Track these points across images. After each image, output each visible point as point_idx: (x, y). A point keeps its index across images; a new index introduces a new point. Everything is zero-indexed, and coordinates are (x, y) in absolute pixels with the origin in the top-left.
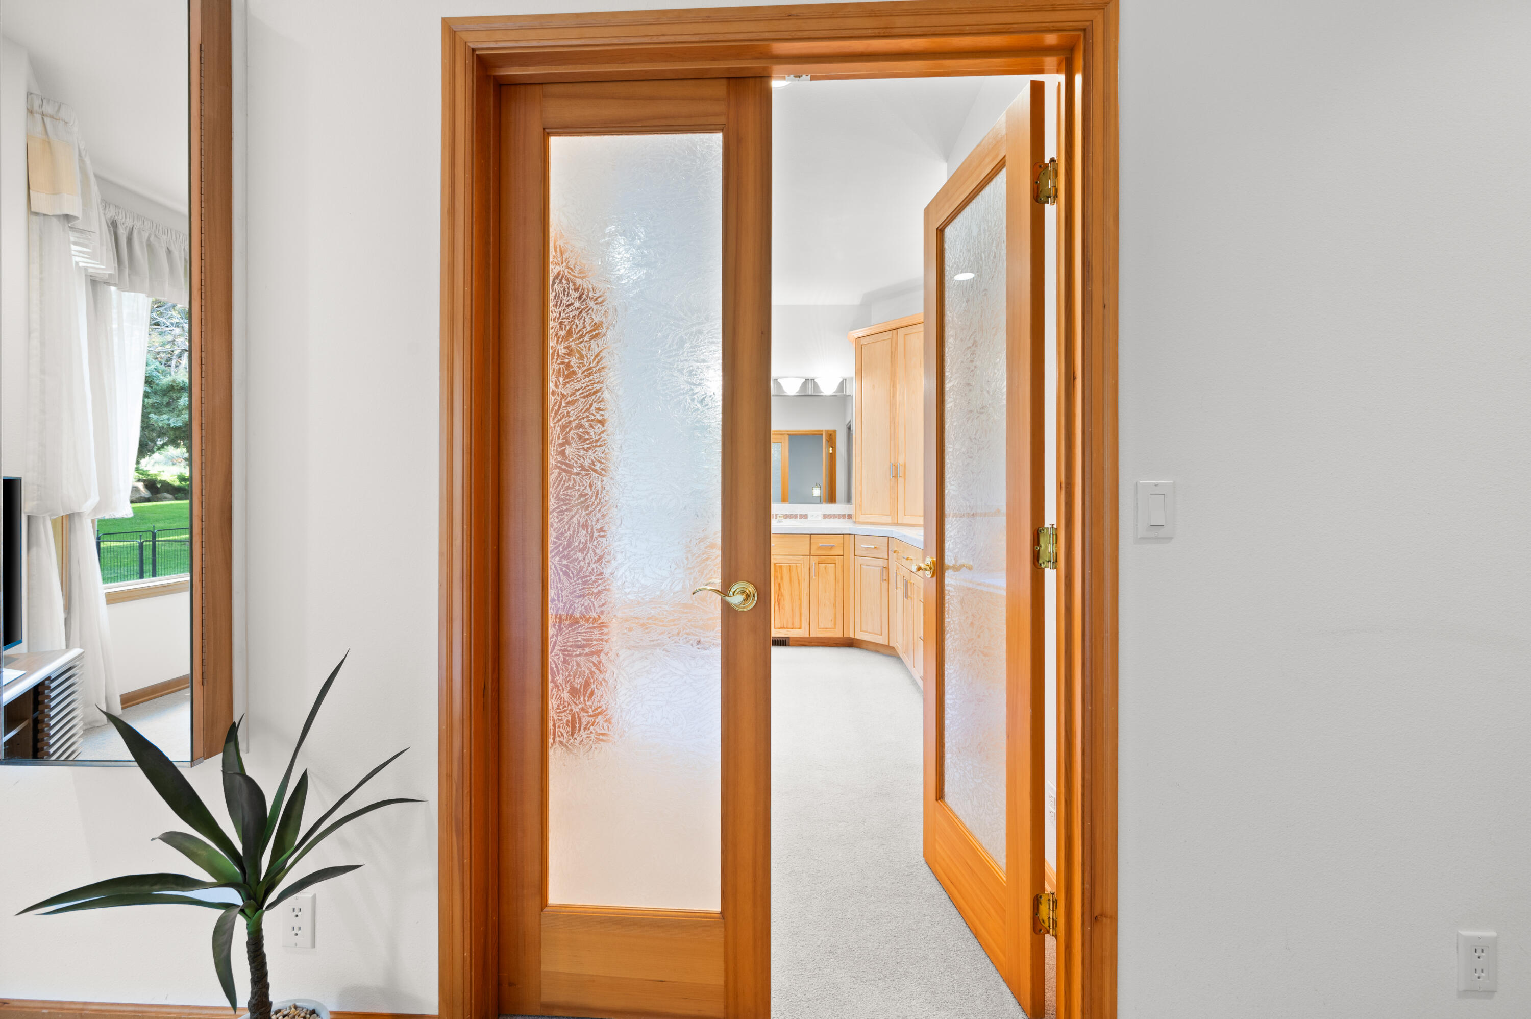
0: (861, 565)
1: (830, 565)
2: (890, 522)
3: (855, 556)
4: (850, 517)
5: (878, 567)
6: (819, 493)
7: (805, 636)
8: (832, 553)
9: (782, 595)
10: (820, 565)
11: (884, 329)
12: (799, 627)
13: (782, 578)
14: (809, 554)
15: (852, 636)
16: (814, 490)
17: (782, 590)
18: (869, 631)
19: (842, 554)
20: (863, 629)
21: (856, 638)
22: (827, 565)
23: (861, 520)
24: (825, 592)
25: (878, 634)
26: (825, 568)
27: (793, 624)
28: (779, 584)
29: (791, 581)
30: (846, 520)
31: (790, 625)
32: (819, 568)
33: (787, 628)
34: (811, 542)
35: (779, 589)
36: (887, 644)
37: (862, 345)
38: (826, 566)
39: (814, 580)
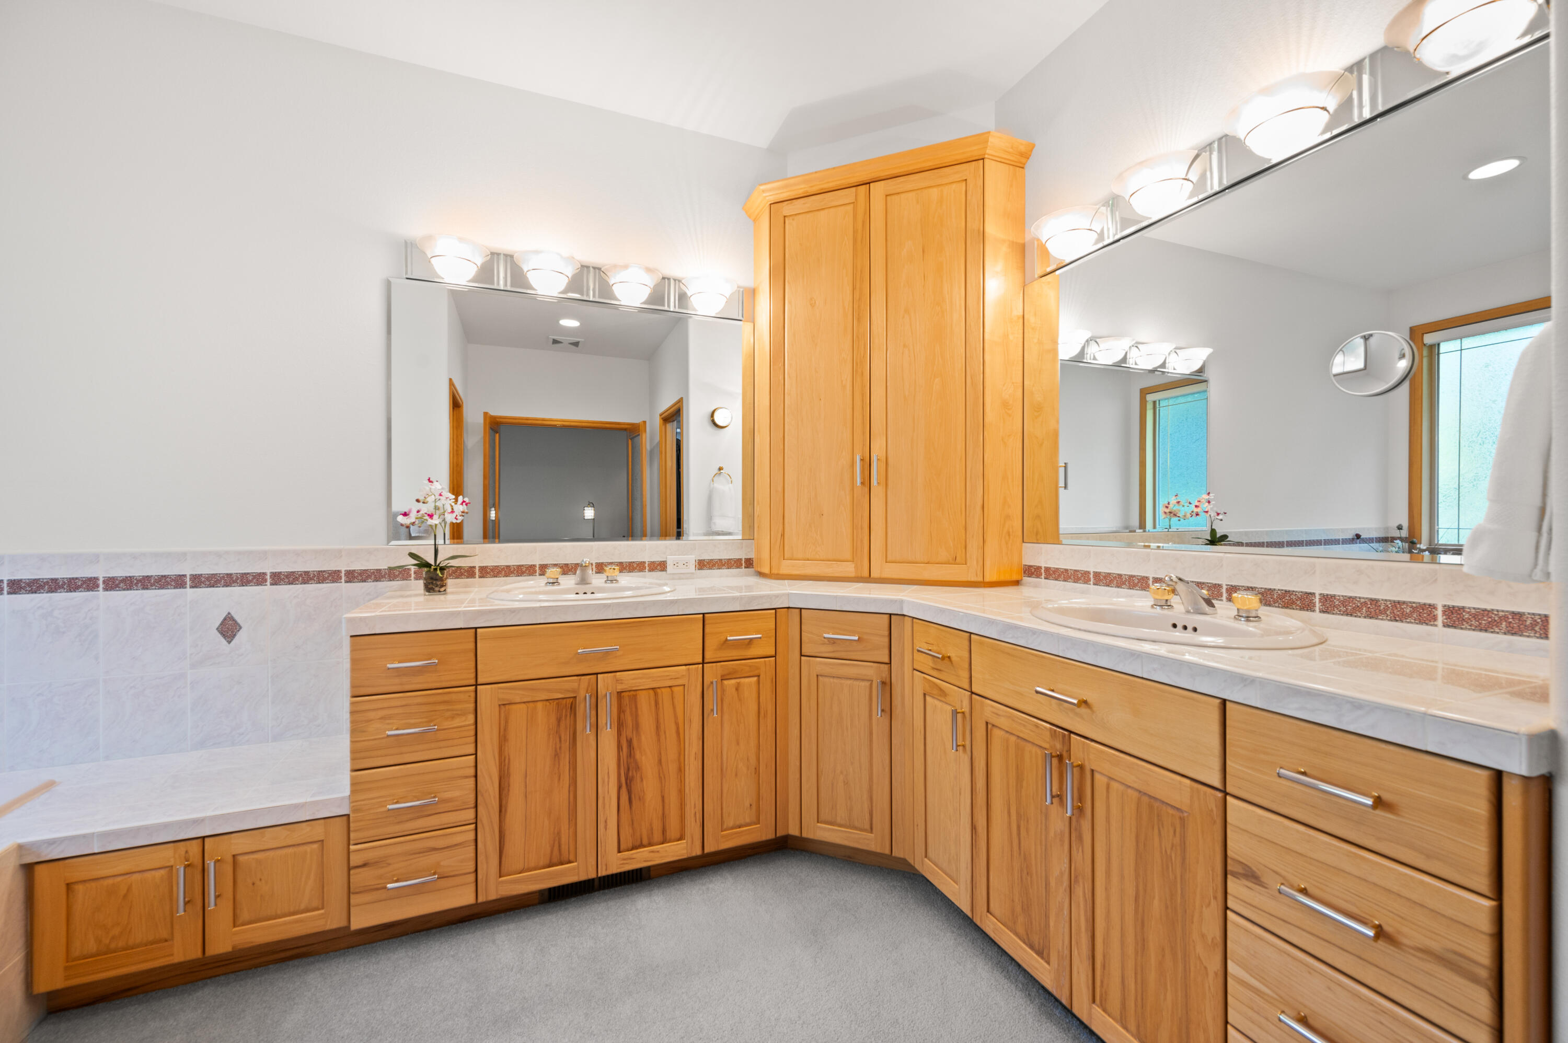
0: (817, 676)
1: (747, 680)
2: (853, 575)
3: (801, 655)
4: (749, 563)
5: (863, 680)
6: (593, 515)
7: (694, 854)
8: (753, 652)
9: (638, 768)
10: (726, 682)
11: (838, 183)
12: (678, 836)
13: (637, 726)
14: (700, 660)
15: (793, 831)
16: (586, 511)
17: (638, 756)
18: (839, 820)
19: (773, 653)
20: (822, 817)
21: (804, 835)
22: (742, 680)
23: (784, 571)
24: (738, 744)
25: (861, 830)
26: (737, 689)
27: (664, 831)
28: (630, 742)
29: (658, 728)
30: (743, 570)
31: (657, 836)
32: (723, 691)
33: (650, 845)
34: (707, 630)
35: (631, 754)
36: (887, 852)
37: (785, 217)
38: (739, 684)
39: (713, 718)
